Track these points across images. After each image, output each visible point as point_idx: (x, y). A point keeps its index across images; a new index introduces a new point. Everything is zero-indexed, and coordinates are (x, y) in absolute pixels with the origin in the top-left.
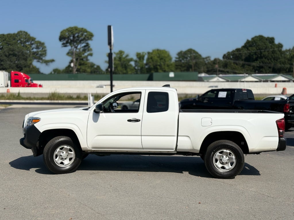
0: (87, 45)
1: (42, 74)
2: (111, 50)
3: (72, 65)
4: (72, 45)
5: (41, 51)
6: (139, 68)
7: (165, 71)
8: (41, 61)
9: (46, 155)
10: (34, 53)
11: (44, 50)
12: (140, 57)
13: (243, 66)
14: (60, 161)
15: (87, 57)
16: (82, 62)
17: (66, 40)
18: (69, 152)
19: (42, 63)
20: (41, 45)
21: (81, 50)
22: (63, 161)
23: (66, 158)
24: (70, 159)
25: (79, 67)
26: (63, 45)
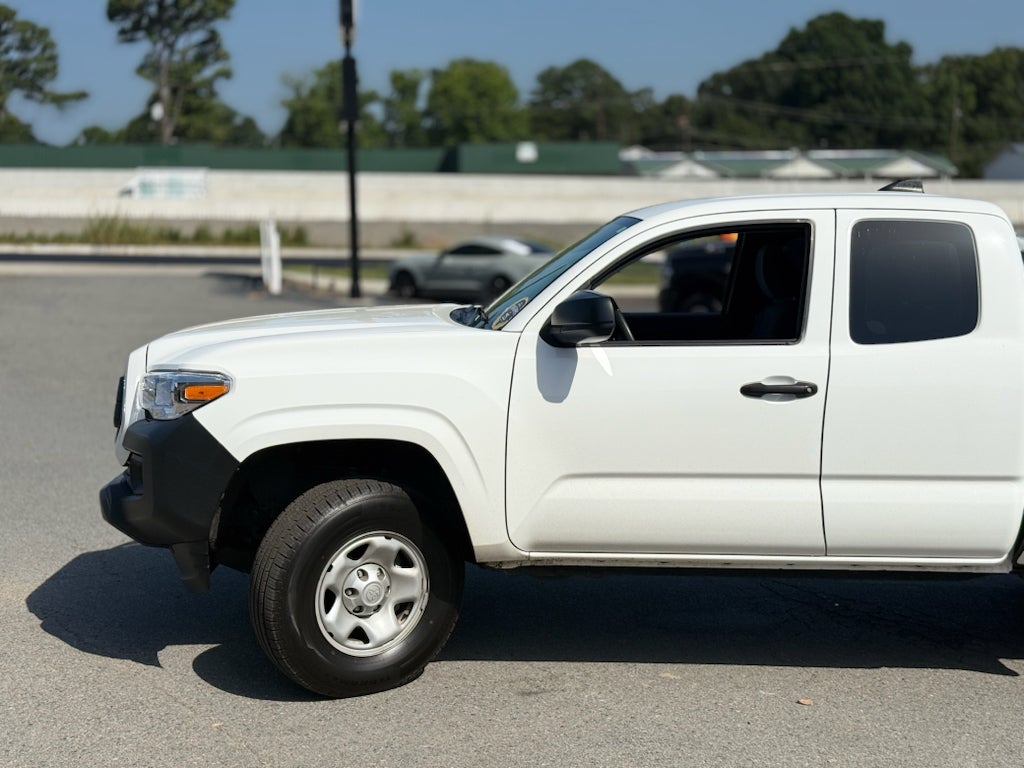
0: (213, 38)
1: (44, 145)
2: (348, 44)
3: (158, 112)
4: (156, 36)
5: (36, 59)
6: (402, 127)
7: (493, 139)
8: (38, 96)
9: (272, 594)
10: (12, 67)
11: (48, 53)
12: (405, 86)
13: (772, 122)
14: (352, 622)
15: (209, 83)
16: (195, 102)
17: (134, 17)
18: (398, 570)
19: (42, 102)
20: (35, 36)
21: (191, 54)
22: (363, 623)
23: (379, 607)
24: (402, 609)
25: (183, 121)
26: (124, 37)
